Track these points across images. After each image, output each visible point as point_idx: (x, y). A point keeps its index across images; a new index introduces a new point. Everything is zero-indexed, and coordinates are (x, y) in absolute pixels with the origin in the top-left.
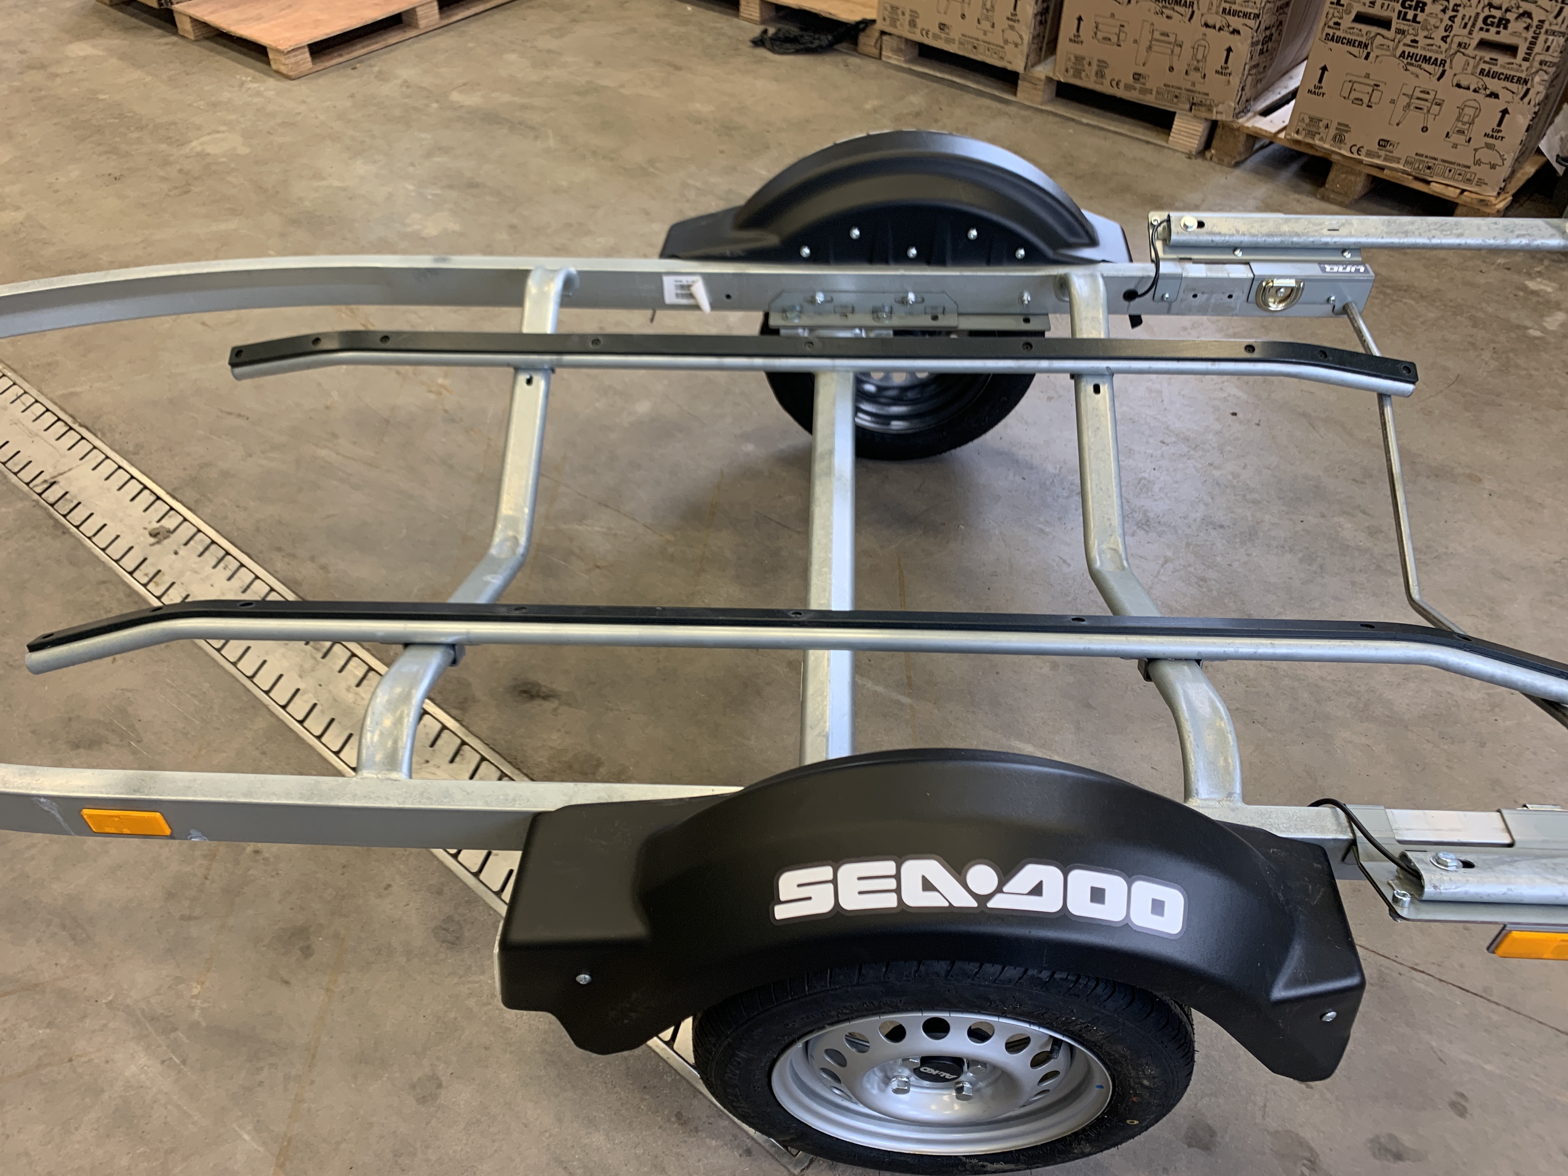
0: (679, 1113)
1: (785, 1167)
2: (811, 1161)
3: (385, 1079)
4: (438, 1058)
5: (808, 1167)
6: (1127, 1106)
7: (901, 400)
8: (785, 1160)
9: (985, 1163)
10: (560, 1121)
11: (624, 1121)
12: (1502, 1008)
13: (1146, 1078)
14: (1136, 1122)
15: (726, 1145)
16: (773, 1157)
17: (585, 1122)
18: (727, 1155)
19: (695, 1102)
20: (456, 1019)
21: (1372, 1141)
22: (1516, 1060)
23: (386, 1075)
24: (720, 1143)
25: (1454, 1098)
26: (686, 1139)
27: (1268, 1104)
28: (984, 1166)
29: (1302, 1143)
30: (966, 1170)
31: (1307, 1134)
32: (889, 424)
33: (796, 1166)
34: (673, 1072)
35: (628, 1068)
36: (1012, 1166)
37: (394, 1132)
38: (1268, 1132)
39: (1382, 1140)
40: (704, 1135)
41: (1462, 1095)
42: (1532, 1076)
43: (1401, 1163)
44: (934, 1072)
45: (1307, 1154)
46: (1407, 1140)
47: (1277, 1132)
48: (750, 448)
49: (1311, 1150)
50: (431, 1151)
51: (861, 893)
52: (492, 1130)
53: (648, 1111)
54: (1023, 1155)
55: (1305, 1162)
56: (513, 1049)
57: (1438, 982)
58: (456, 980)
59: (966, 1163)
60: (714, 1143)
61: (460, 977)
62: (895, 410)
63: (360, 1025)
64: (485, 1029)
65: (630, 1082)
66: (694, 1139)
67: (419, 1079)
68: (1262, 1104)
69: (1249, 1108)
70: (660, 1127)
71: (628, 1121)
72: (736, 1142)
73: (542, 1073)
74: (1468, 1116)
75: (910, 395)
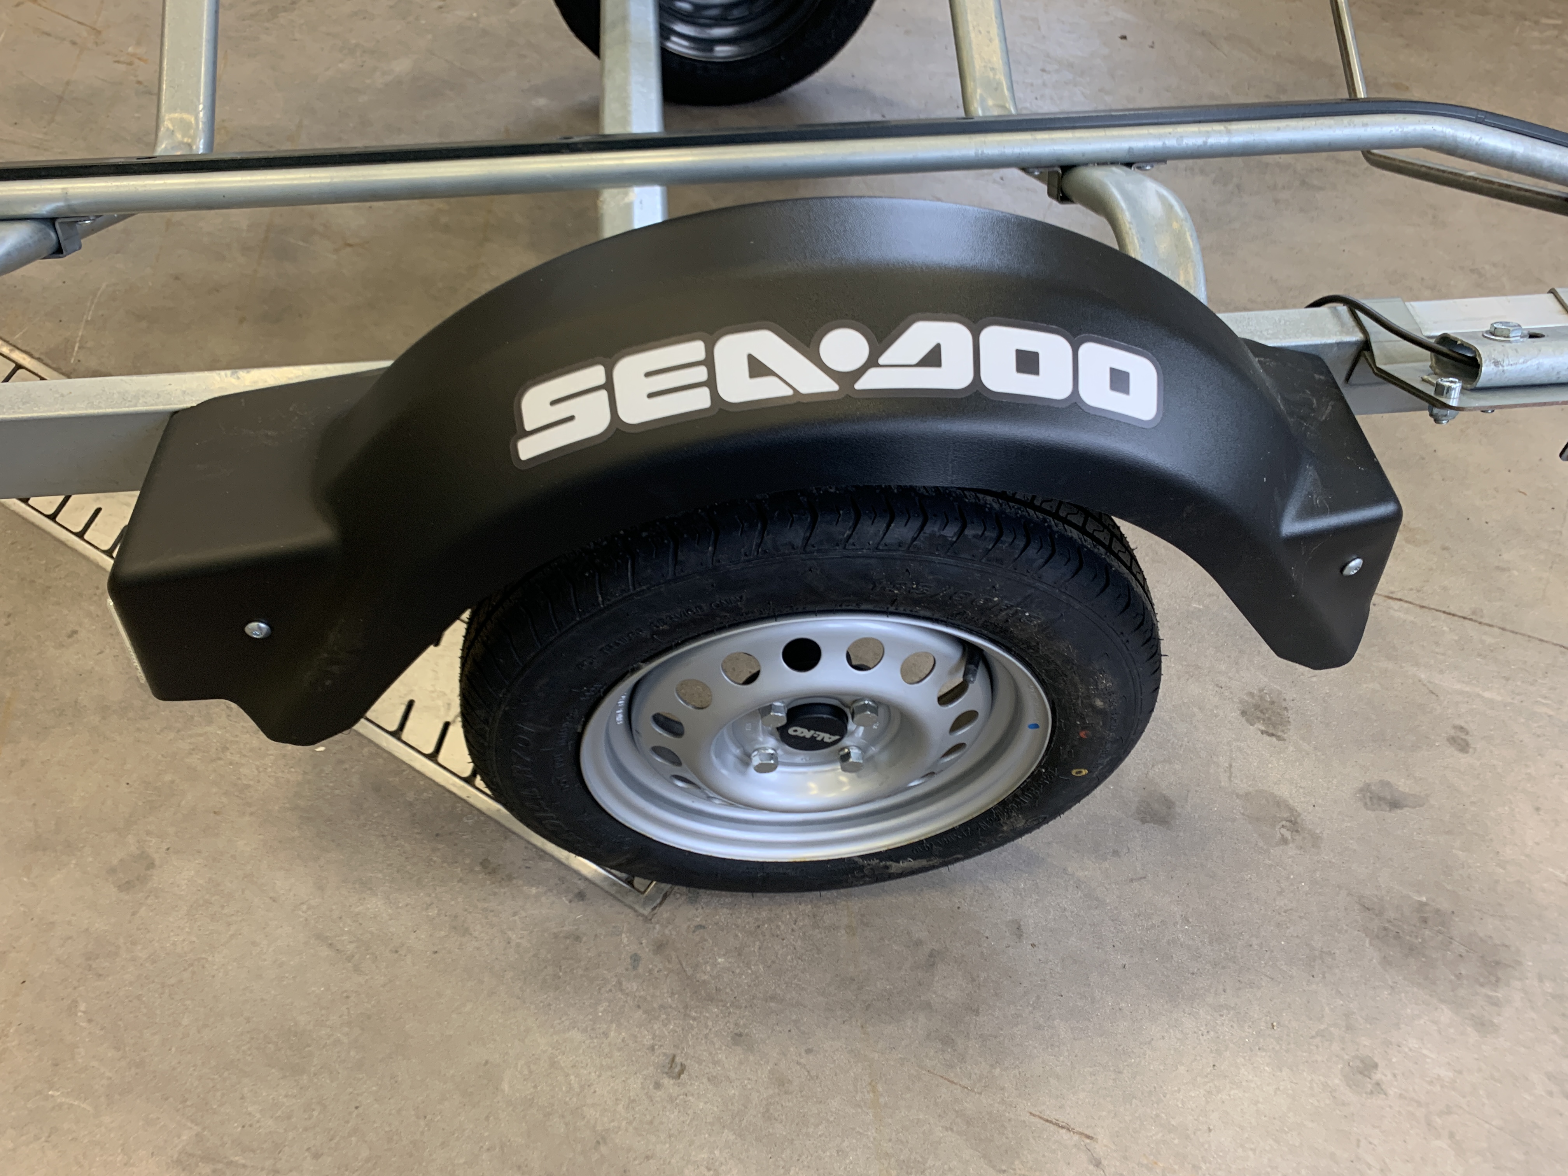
0: (486, 860)
1: (630, 907)
2: (665, 897)
3: (72, 866)
4: (148, 833)
5: (661, 904)
6: (1073, 747)
7: (726, 19)
8: (630, 899)
9: (888, 863)
10: (321, 889)
11: (411, 878)
12: (1496, 630)
13: (1099, 696)
14: (1085, 772)
15: (551, 890)
16: (615, 898)
17: (357, 886)
18: (553, 903)
19: (507, 845)
20: (173, 782)
21: (1361, 790)
22: (1519, 683)
23: (74, 862)
24: (541, 889)
25: (1452, 732)
26: (496, 890)
27: (1234, 764)
28: (887, 867)
29: (1279, 803)
30: (865, 876)
31: (1284, 791)
32: (712, 50)
33: (644, 904)
34: (476, 812)
35: (414, 815)
36: (923, 863)
37: (87, 929)
38: (1238, 796)
39: (1373, 788)
40: (521, 882)
41: (1462, 728)
42: (1539, 699)
43: (1399, 811)
44: (807, 734)
45: (1286, 815)
46: (1403, 785)
47: (1247, 794)
48: (541, 102)
49: (1291, 810)
50: (139, 947)
51: (651, 395)
52: (225, 911)
53: (443, 862)
54: (937, 844)
55: (1284, 823)
56: (253, 809)
57: (1418, 609)
58: (172, 735)
59: (863, 867)
60: (534, 890)
61: (179, 731)
62: (718, 32)
63: (34, 805)
64: (214, 790)
65: (416, 831)
66: (506, 889)
67: (121, 860)
68: (1227, 765)
69: (1212, 771)
70: (460, 880)
71: (415, 878)
72: (564, 886)
73: (296, 833)
74: (1471, 750)
75: (736, 13)
